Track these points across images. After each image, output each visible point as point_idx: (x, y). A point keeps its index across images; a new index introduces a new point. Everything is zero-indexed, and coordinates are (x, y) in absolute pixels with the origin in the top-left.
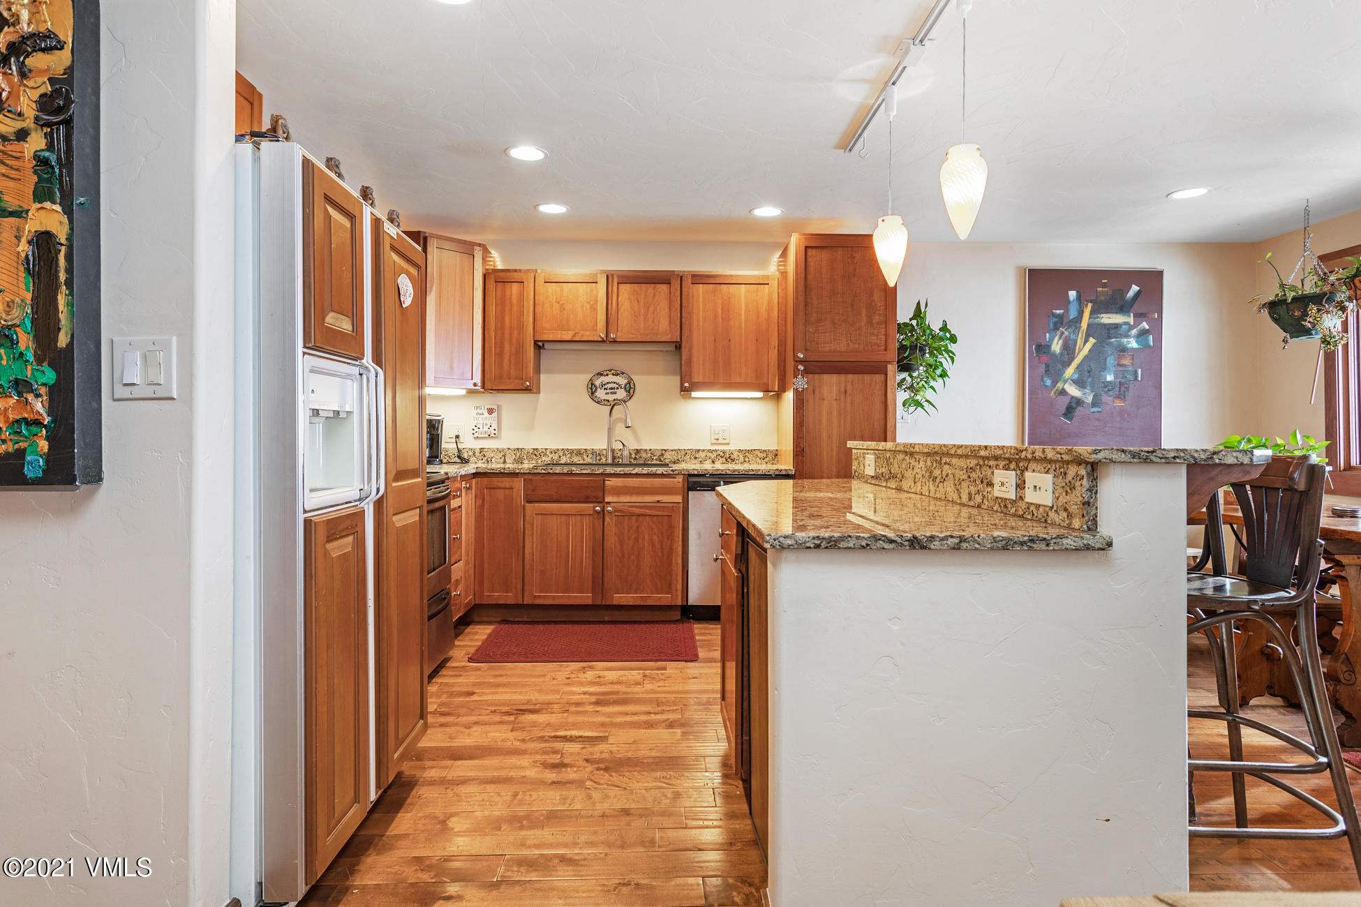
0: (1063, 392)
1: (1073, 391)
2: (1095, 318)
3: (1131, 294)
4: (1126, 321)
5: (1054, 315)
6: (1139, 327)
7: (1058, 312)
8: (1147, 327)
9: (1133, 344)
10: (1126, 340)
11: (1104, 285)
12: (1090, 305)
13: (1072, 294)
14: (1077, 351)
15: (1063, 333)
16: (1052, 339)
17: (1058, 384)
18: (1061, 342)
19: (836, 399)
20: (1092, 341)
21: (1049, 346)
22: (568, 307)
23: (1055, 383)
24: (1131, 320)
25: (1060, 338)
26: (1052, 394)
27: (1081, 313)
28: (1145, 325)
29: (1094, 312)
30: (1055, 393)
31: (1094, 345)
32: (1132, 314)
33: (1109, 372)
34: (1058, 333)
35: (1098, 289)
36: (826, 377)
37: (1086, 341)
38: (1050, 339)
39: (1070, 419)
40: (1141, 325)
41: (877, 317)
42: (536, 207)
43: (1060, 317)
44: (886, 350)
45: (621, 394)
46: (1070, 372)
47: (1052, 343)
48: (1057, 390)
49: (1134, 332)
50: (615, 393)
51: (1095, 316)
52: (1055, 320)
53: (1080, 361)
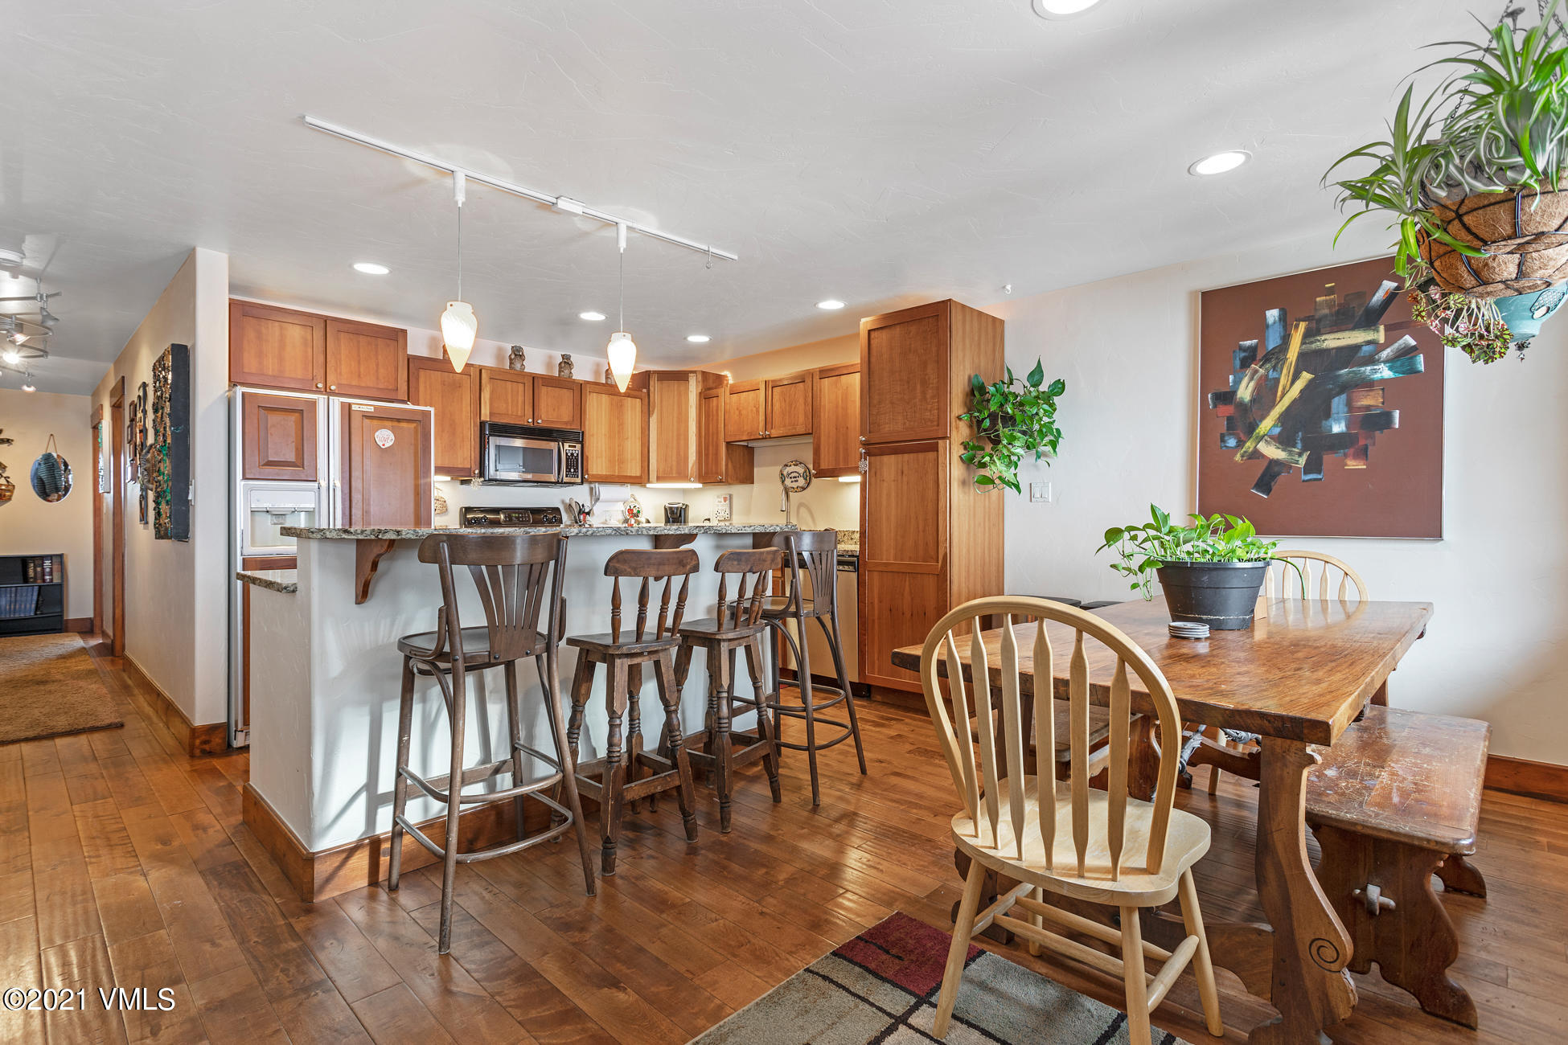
0: (1256, 454)
1: (1273, 452)
2: (1312, 343)
3: (1379, 296)
4: (1369, 338)
5: (1242, 349)
6: (1396, 345)
7: (1248, 343)
8: (1413, 343)
9: (1385, 372)
10: (1369, 368)
11: (1330, 291)
12: (1302, 326)
13: (1272, 315)
14: (1279, 393)
15: (1256, 371)
16: (1238, 382)
17: (1248, 444)
18: (1252, 384)
19: (894, 481)
20: (1306, 377)
21: (1234, 393)
22: (744, 412)
23: (1241, 443)
24: (1380, 336)
25: (1251, 379)
26: (1238, 458)
27: (1286, 339)
28: (1409, 340)
29: (1308, 335)
30: (1242, 456)
31: (1311, 382)
32: (1382, 328)
33: (1338, 420)
34: (1249, 372)
35: (1318, 299)
36: (886, 458)
37: (1296, 377)
38: (1234, 381)
39: (1268, 491)
40: (1401, 342)
41: (930, 391)
42: (685, 338)
43: (1253, 350)
44: (938, 425)
45: (801, 482)
46: (1267, 425)
47: (1238, 389)
48: (1245, 452)
49: (1384, 354)
50: (796, 481)
51: (1312, 339)
52: (1243, 355)
53: (1284, 409)
